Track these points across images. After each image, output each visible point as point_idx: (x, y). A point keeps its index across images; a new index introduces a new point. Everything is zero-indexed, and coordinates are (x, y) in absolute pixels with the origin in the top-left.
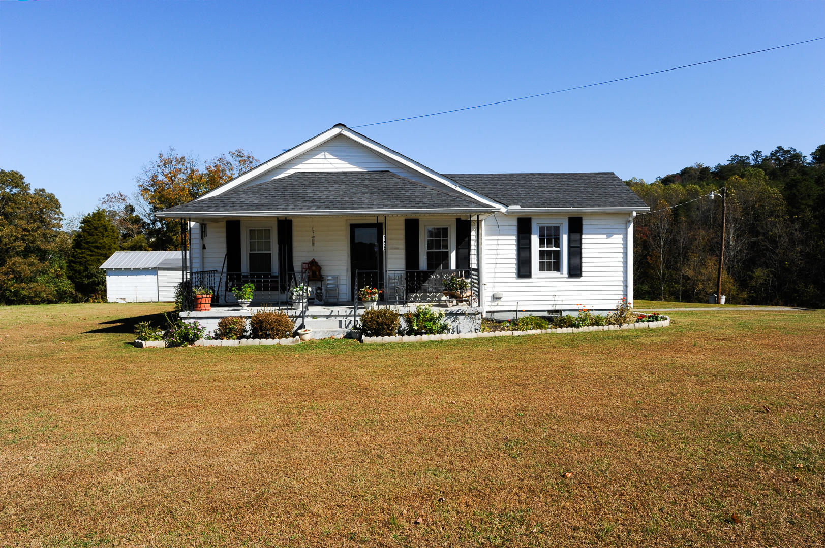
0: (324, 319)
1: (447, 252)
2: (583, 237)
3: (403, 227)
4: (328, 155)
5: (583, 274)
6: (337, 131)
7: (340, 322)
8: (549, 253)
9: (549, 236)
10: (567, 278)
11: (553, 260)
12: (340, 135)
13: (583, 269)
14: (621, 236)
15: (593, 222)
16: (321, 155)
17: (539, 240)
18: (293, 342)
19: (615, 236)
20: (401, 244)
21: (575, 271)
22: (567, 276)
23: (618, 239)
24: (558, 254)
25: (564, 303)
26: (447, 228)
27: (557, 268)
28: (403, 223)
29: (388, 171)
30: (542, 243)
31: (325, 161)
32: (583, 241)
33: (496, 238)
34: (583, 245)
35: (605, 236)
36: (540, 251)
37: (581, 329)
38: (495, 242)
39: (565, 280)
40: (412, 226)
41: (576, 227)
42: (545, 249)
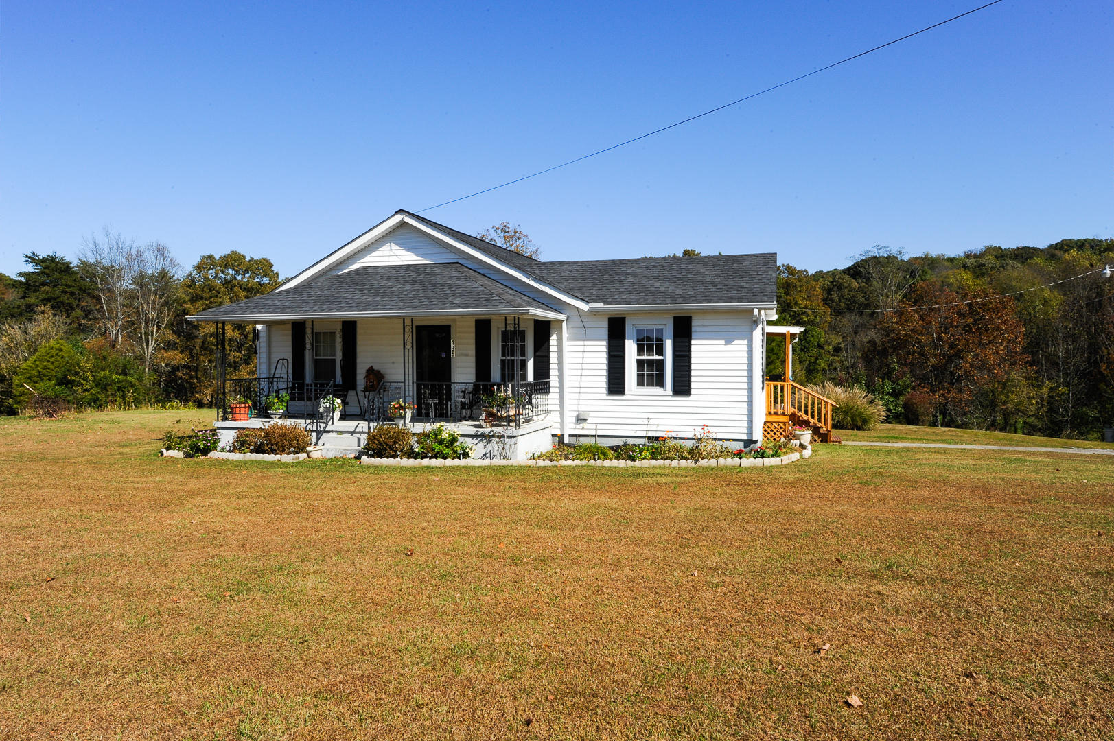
1: (525, 360)
2: (693, 342)
3: (473, 330)
4: (394, 246)
5: (693, 391)
6: (398, 218)
7: (359, 439)
8: (650, 363)
9: (649, 343)
10: (672, 396)
11: (655, 372)
12: (403, 224)
13: (693, 385)
14: (746, 342)
15: (706, 322)
16: (387, 247)
17: (636, 346)
19: (736, 342)
20: (471, 349)
21: (682, 387)
22: (671, 393)
23: (741, 345)
24: (661, 365)
26: (524, 331)
27: (660, 383)
28: (473, 324)
29: (457, 263)
30: (640, 350)
31: (391, 253)
32: (693, 348)
33: (582, 343)
34: (692, 353)
35: (723, 342)
36: (637, 360)
37: (638, 463)
38: (581, 349)
39: (669, 398)
40: (483, 327)
41: (683, 330)
42: (645, 357)
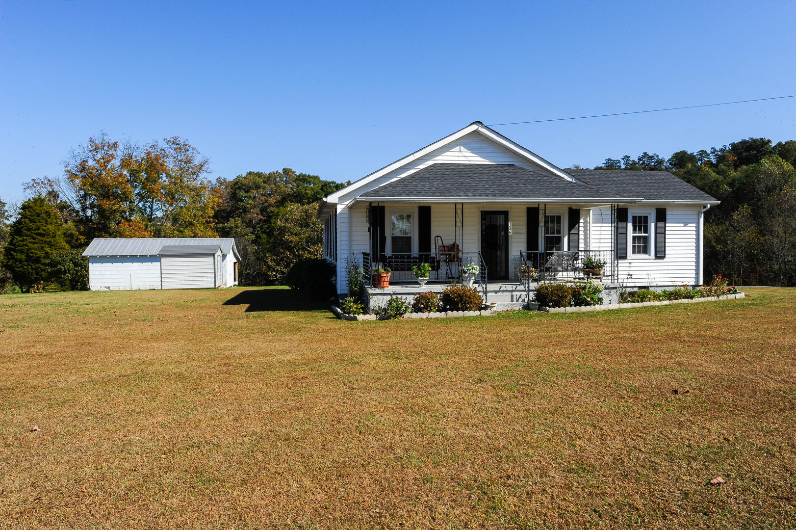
0: (494, 294)
1: (560, 237)
2: (667, 225)
3: (525, 215)
4: (463, 149)
5: (667, 256)
6: (474, 127)
7: (512, 296)
8: (639, 237)
9: (641, 223)
10: (654, 259)
11: (642, 244)
12: (476, 132)
13: (667, 252)
14: (694, 225)
15: (675, 212)
16: (457, 149)
17: (632, 227)
18: (491, 313)
19: (690, 225)
20: (524, 229)
21: (660, 255)
22: (654, 258)
23: (692, 227)
24: (646, 240)
25: (656, 280)
26: (560, 216)
27: (645, 250)
28: (525, 211)
29: (513, 165)
30: (634, 230)
31: (460, 154)
32: (667, 228)
33: (600, 225)
34: (667, 231)
35: (682, 225)
36: (633, 236)
37: (694, 301)
38: (599, 229)
39: (653, 261)
40: (532, 213)
41: (661, 216)
42: (637, 235)
